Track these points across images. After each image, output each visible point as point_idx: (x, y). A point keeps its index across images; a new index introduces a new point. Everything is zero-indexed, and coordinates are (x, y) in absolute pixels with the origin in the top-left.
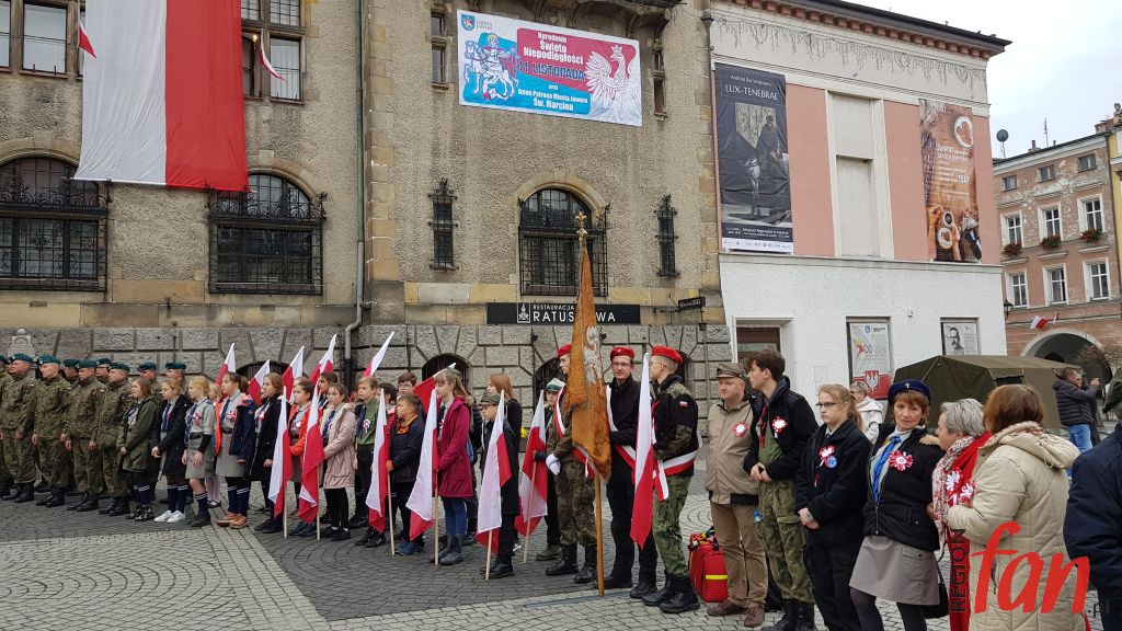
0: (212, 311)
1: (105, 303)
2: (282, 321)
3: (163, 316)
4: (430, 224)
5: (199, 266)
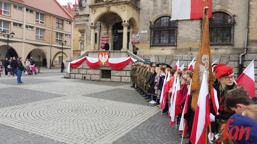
1: (176, 49)
2: (220, 53)
3: (189, 52)
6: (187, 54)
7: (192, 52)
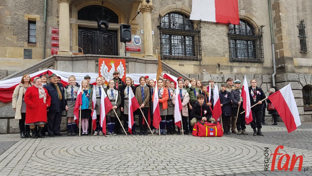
0: (231, 68)
1: (200, 65)
2: (252, 72)
3: (217, 70)
4: (298, 36)
5: (226, 52)
6: (215, 73)
7: (221, 71)
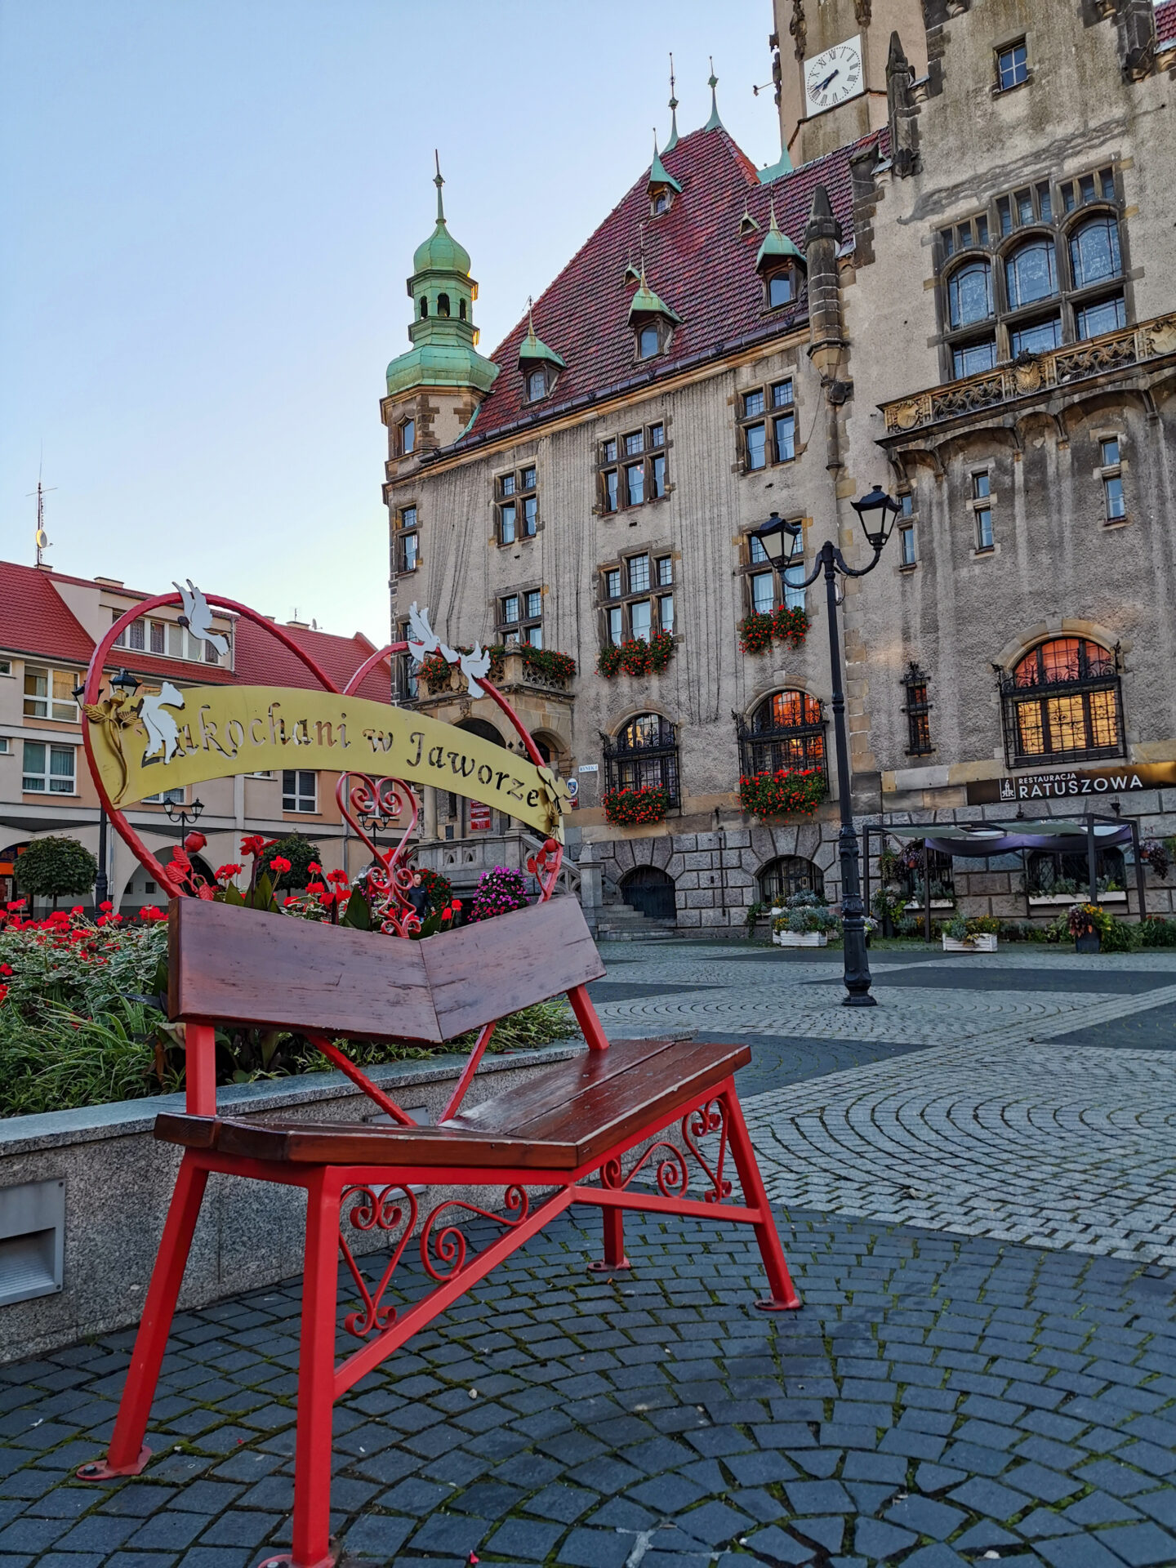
1: (680, 816)
3: (714, 822)
4: (903, 710)
5: (734, 779)
6: (710, 830)
7: (723, 824)
